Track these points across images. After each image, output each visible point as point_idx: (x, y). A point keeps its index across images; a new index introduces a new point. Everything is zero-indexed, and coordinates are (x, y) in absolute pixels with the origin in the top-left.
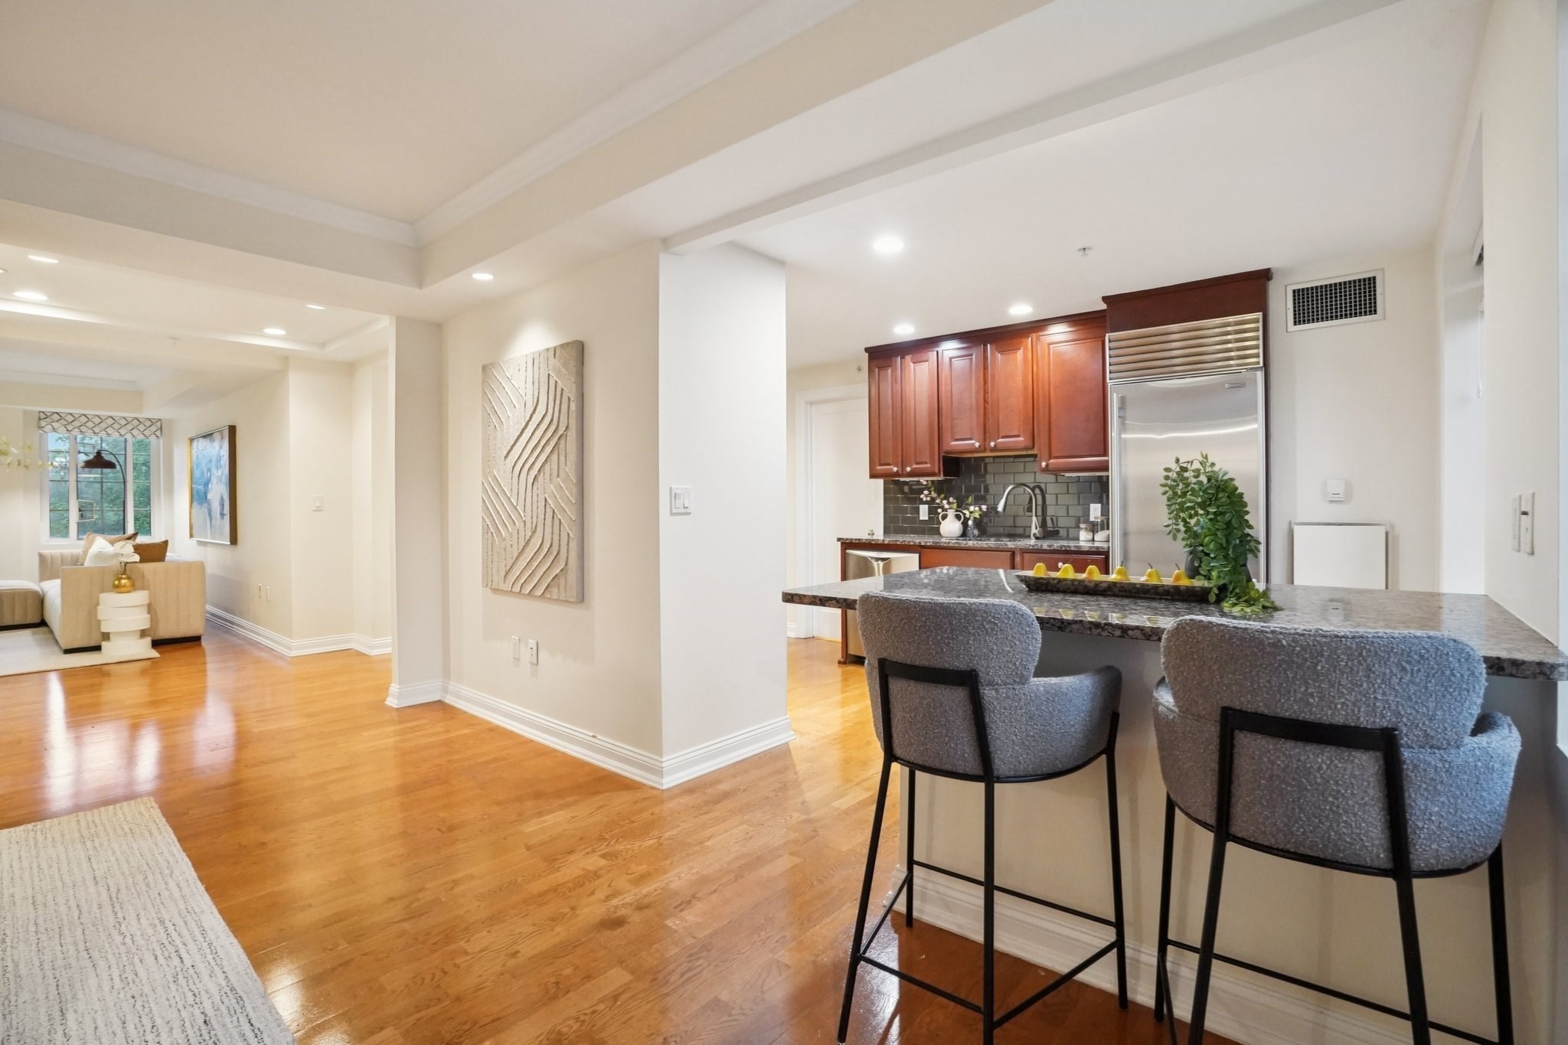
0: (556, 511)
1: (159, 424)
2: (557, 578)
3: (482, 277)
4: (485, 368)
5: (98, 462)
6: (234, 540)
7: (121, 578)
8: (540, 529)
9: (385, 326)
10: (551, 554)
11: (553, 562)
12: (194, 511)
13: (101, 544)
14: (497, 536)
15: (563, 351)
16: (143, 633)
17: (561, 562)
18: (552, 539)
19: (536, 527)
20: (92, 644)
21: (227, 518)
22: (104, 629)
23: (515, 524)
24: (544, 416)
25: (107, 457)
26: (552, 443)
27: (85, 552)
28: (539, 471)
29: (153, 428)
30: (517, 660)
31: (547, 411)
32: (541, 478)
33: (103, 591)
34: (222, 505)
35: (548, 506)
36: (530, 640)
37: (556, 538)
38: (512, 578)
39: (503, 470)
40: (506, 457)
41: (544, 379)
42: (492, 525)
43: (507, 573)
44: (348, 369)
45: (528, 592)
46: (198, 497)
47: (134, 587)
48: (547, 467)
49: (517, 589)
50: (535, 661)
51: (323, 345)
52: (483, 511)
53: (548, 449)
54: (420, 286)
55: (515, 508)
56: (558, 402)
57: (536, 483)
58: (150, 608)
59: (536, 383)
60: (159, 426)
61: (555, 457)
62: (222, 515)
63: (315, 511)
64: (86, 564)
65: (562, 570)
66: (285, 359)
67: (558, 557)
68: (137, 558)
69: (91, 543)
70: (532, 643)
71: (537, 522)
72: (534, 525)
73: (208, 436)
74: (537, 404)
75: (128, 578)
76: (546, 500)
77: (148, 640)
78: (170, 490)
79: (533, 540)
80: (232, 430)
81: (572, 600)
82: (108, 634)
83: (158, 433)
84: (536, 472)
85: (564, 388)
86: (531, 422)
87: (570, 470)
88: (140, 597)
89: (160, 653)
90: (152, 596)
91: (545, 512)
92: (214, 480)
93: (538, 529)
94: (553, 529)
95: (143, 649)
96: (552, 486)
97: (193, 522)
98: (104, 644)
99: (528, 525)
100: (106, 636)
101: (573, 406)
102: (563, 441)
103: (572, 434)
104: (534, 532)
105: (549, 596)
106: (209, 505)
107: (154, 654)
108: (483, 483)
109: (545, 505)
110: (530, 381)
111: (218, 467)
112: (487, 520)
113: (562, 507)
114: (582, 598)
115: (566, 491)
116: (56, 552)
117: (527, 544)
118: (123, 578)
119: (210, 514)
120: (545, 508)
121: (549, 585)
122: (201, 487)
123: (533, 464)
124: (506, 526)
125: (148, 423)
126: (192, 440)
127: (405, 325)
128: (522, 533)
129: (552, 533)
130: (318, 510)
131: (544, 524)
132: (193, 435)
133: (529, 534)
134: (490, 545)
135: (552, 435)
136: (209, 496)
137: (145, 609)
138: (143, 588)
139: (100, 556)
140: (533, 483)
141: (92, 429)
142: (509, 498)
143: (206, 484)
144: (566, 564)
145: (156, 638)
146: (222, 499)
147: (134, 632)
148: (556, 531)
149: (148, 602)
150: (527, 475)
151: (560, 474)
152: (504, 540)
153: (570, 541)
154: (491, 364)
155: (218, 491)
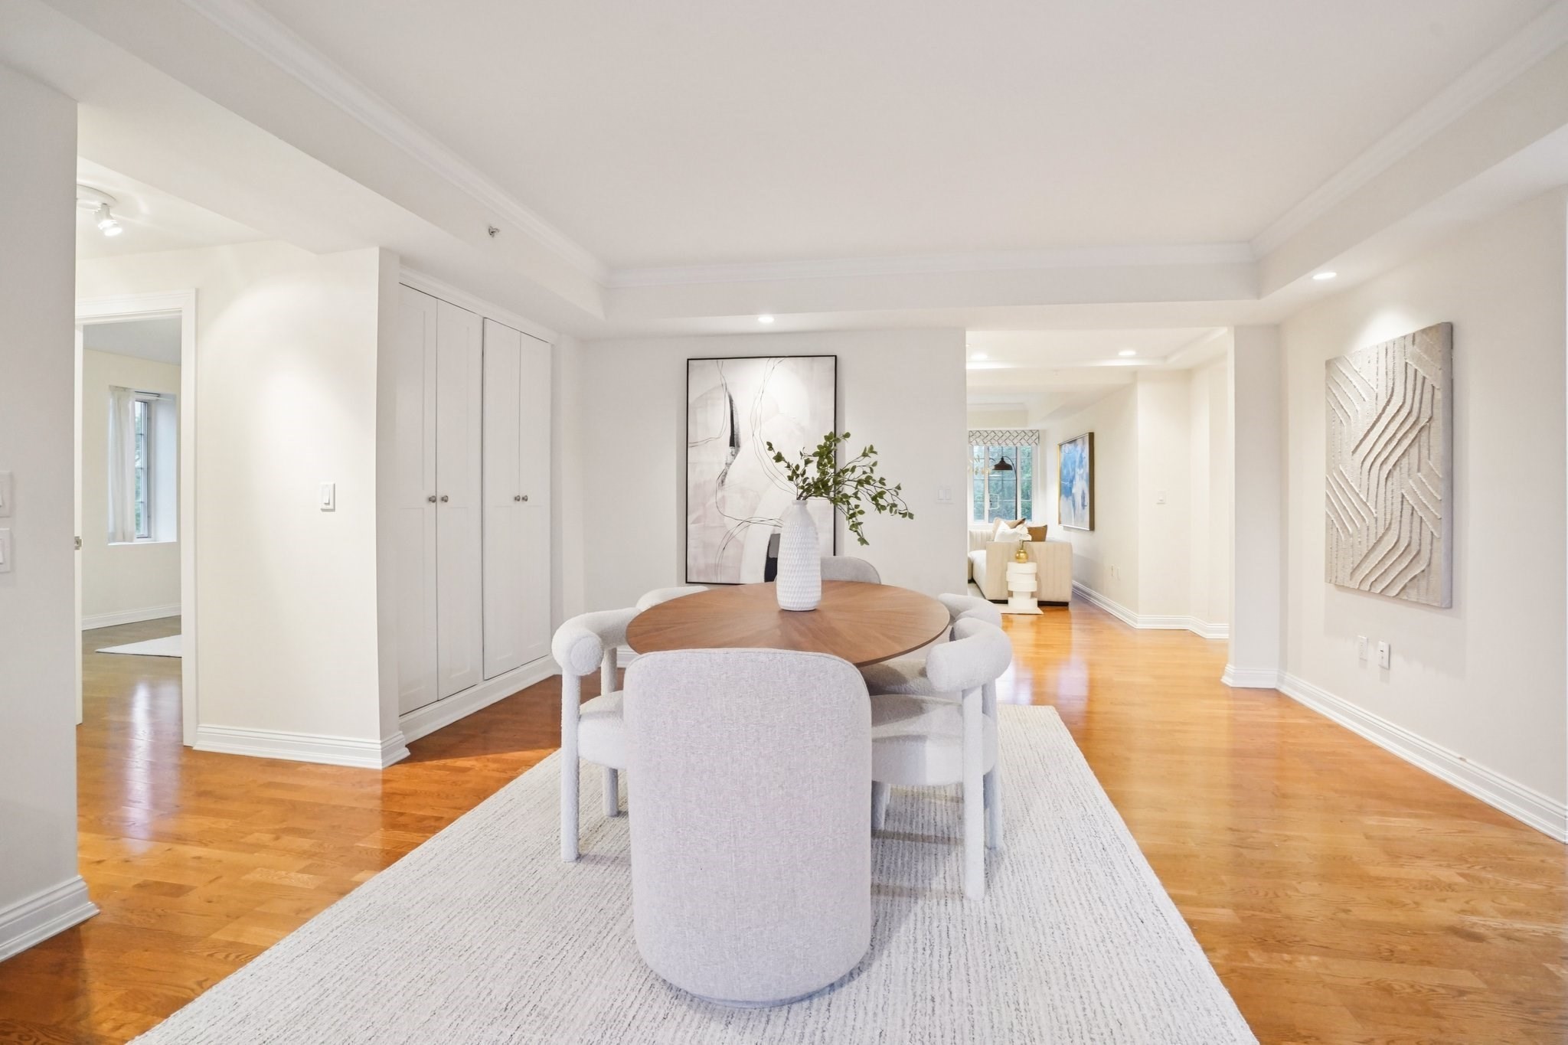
0: (1416, 507)
1: (1037, 434)
2: (1416, 580)
3: (1324, 276)
4: (1328, 364)
5: (1002, 466)
6: (1092, 527)
7: (1020, 552)
8: (1395, 526)
9: (1222, 338)
10: (1410, 553)
11: (1411, 561)
12: (1062, 502)
13: (1004, 526)
14: (1343, 532)
15: (1424, 336)
16: (1033, 595)
17: (1421, 562)
18: (1411, 537)
19: (1390, 524)
20: (1003, 598)
21: (1087, 508)
22: (1010, 589)
23: (1364, 520)
24: (1401, 407)
25: (1008, 462)
26: (1411, 436)
27: (995, 532)
28: (1395, 465)
29: (1034, 437)
30: (1363, 661)
31: (1404, 403)
32: (1396, 473)
33: (1009, 561)
34: (1083, 498)
35: (1405, 503)
36: (1380, 642)
37: (1416, 537)
38: (1359, 576)
39: (1351, 466)
40: (1354, 452)
41: (1400, 369)
42: (1337, 520)
43: (1354, 570)
44: (1187, 375)
45: (1379, 591)
46: (1066, 491)
47: (1028, 559)
48: (1405, 461)
49: (1366, 587)
50: (1386, 664)
51: (1165, 358)
52: (1327, 505)
53: (1406, 443)
54: (1259, 295)
55: (1365, 504)
56: (1418, 392)
57: (1390, 479)
58: (1037, 577)
59: (1391, 375)
60: (1037, 436)
61: (1414, 451)
62: (1083, 506)
63: (1158, 503)
64: (995, 541)
65: (1423, 571)
66: (1134, 373)
67: (1418, 557)
68: (1030, 538)
69: (998, 525)
70: (1383, 645)
71: (1391, 519)
72: (1388, 523)
73: (1073, 441)
74: (1392, 395)
75: (1025, 552)
76: (1403, 496)
77: (1035, 601)
78: (1045, 487)
79: (1386, 538)
80: (1092, 436)
81: (1435, 604)
82: (1012, 592)
83: (1037, 441)
84: (1391, 467)
85: (1427, 377)
86: (1383, 415)
87: (1435, 463)
88: (1030, 567)
89: (1043, 611)
90: (1038, 567)
91: (1402, 509)
92: (1077, 477)
93: (1393, 526)
94: (1411, 527)
95: (1032, 606)
96: (1411, 481)
97: (1061, 511)
98: (1010, 600)
99: (1381, 522)
100: (1011, 594)
101: (1439, 395)
102: (1424, 434)
103: (1438, 425)
104: (1388, 529)
105: (1405, 598)
106: (1073, 498)
107: (1039, 611)
108: (1327, 478)
109: (1402, 502)
110: (1382, 371)
111: (1081, 466)
112: (1332, 516)
113: (1424, 504)
114: (1449, 603)
115: (1429, 487)
116: (979, 531)
117: (1379, 541)
118: (1021, 552)
119: (1074, 505)
120: (1402, 504)
121: (1405, 586)
122: (1067, 483)
123: (1387, 458)
124: (1354, 522)
125: (1030, 434)
126: (1061, 445)
127: (1241, 332)
128: (1373, 530)
129: (1411, 532)
130: (1161, 502)
131: (1401, 521)
132: (1061, 442)
133: (1381, 531)
134: (1335, 540)
135: (1410, 428)
136: (1074, 491)
137: (1034, 576)
138: (1033, 561)
139: (1003, 535)
140: (1387, 479)
141: (997, 441)
142: (1358, 495)
143: (1071, 482)
144: (1429, 565)
145: (1041, 600)
146: (1083, 493)
147: (1027, 592)
148: (1416, 529)
149: (1036, 572)
150: (1380, 470)
151: (1421, 468)
152: (1351, 536)
153: (1435, 540)
154: (1335, 359)
155: (1080, 486)
